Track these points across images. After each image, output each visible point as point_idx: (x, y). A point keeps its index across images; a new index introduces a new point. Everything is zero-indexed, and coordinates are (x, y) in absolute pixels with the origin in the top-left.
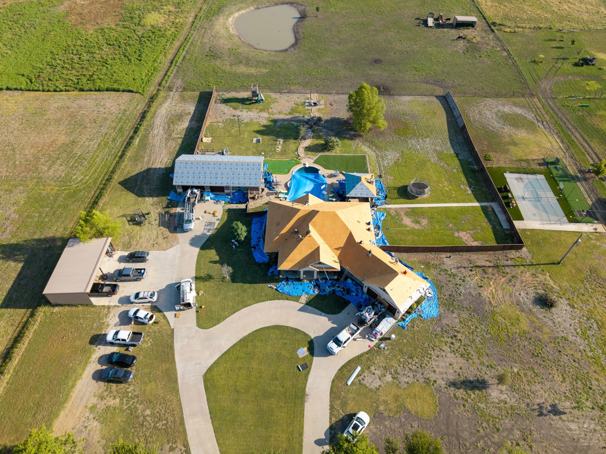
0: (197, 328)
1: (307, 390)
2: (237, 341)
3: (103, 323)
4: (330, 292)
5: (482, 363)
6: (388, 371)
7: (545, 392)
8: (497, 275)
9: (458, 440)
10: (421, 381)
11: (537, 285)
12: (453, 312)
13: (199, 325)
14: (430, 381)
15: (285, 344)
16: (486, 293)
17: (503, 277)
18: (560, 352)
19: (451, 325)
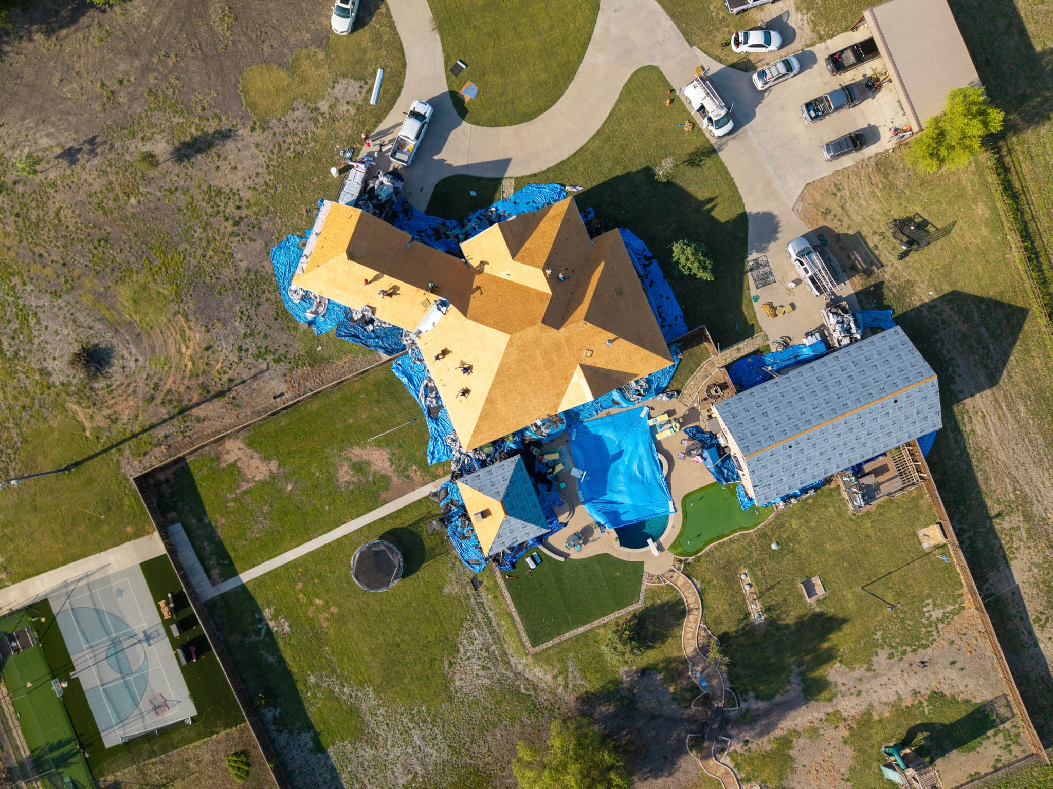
0: (655, 64)
1: (438, 37)
2: (580, 69)
3: (808, 10)
4: (469, 221)
5: (186, 191)
6: (327, 115)
7: (85, 180)
8: (182, 390)
9: (203, 53)
10: (275, 121)
11: (108, 397)
12: (249, 271)
13: (653, 70)
14: (261, 127)
15: (501, 95)
16: (197, 336)
17: (169, 391)
18: (64, 264)
19: (247, 241)
